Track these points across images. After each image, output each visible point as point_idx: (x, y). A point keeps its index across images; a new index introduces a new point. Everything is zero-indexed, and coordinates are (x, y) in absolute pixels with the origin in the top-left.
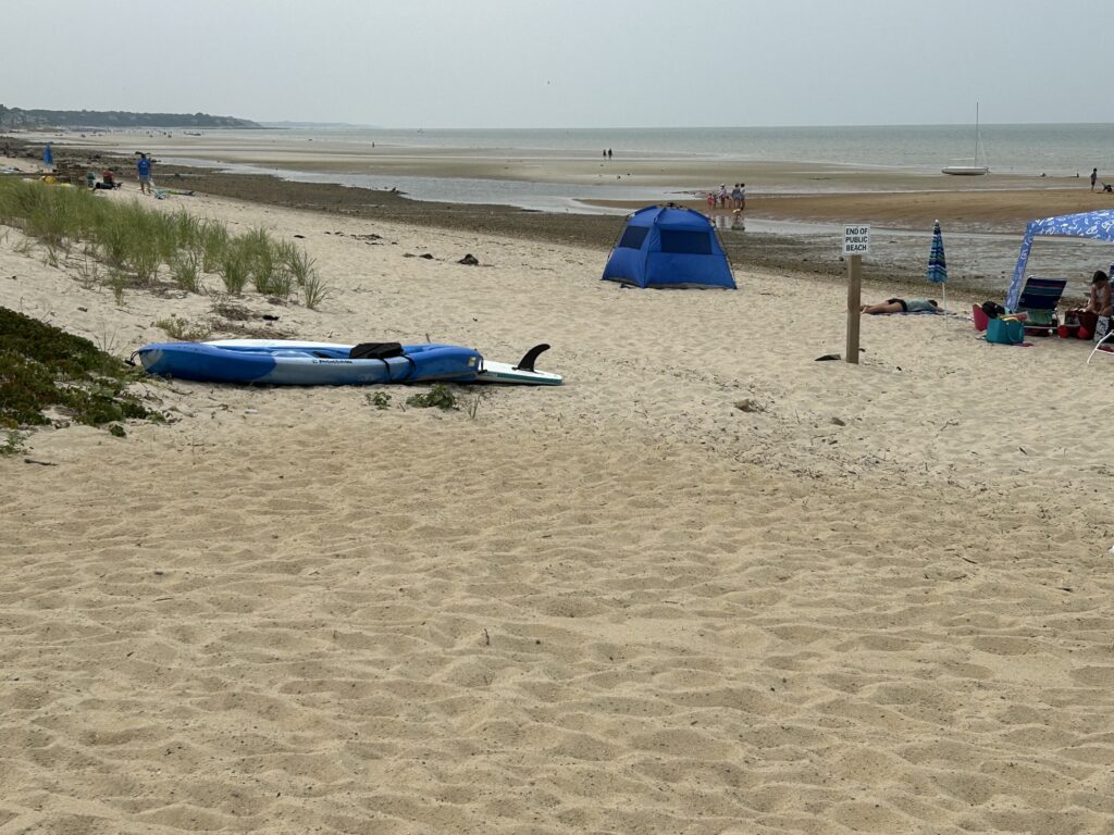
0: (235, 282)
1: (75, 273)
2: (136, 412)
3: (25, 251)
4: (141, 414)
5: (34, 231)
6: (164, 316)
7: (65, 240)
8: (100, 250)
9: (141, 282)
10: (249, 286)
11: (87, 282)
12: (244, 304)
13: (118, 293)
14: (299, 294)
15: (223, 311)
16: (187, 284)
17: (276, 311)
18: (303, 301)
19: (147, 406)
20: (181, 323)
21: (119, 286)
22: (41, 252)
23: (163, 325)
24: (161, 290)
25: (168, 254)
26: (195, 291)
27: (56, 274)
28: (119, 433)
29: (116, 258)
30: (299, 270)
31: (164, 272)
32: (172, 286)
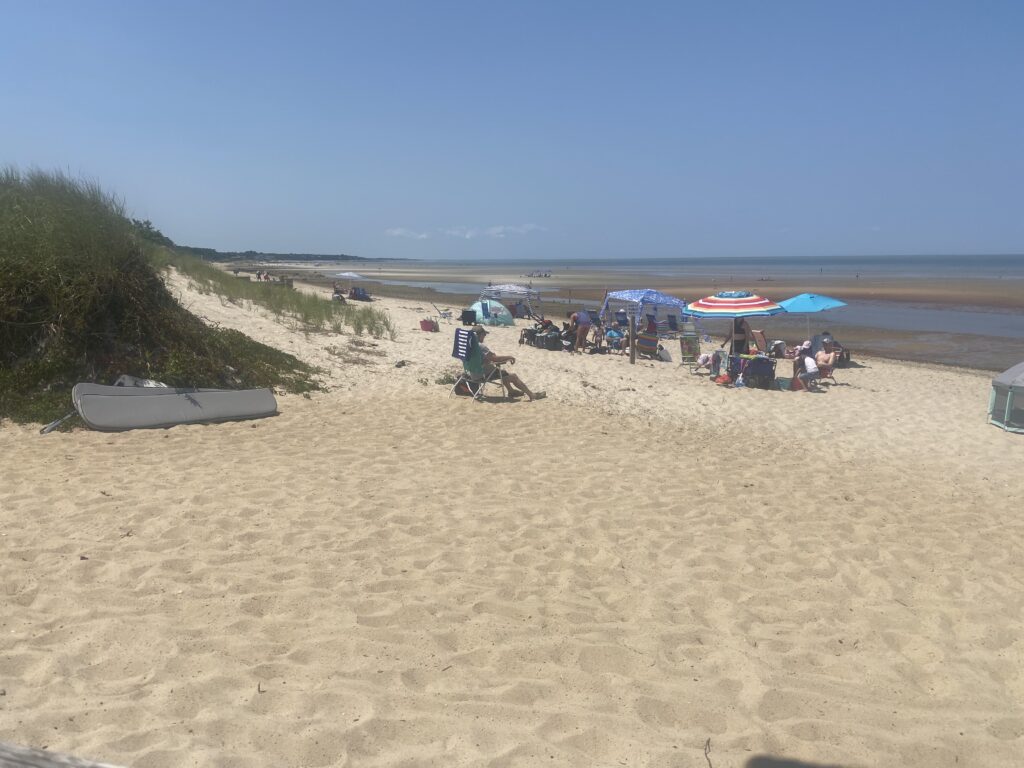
0: (359, 330)
1: (287, 325)
2: (315, 387)
3: (265, 316)
4: (318, 389)
5: (268, 308)
6: (327, 345)
7: (283, 311)
8: (299, 316)
9: (317, 330)
10: (365, 331)
11: (292, 330)
12: (362, 339)
13: (307, 335)
14: (386, 334)
15: (353, 342)
16: (337, 330)
17: (377, 342)
18: (389, 338)
19: (321, 385)
20: (335, 348)
21: (306, 331)
22: (273, 316)
23: (327, 349)
24: (326, 333)
25: (330, 318)
26: (341, 333)
27: (279, 326)
28: (308, 397)
29: (305, 320)
30: (387, 324)
31: (328, 325)
32: (331, 331)
